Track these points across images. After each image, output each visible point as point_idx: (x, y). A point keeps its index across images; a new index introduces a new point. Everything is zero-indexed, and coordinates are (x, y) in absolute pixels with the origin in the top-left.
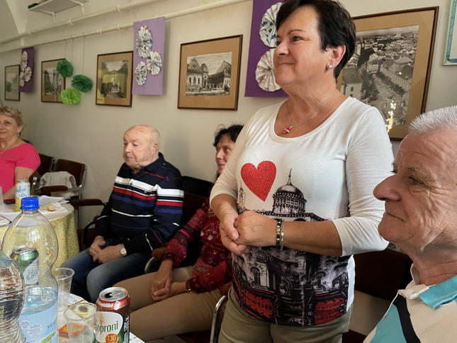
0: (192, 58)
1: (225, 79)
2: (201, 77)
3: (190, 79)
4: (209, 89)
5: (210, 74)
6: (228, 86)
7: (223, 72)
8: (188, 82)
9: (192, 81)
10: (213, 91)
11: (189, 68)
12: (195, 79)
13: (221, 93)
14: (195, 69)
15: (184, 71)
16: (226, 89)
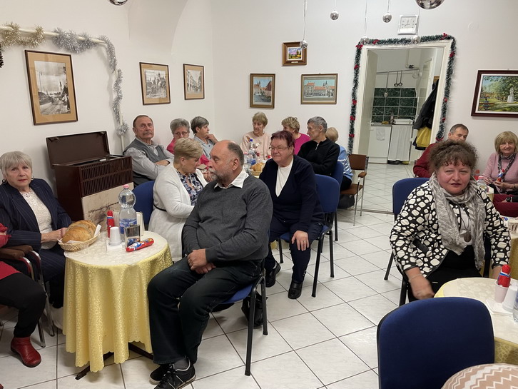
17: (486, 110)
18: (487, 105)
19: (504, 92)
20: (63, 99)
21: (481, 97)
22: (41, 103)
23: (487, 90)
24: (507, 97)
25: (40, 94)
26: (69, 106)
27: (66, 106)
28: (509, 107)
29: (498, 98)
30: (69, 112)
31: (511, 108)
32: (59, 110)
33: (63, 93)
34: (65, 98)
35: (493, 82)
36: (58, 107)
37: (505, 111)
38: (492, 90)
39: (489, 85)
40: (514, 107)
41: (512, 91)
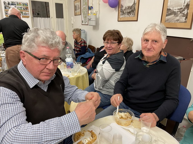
20: (183, 12)
22: (167, 15)
25: (169, 10)
26: (186, 18)
27: (185, 18)
30: (185, 22)
32: (178, 20)
33: (185, 8)
34: (185, 12)
36: (178, 18)
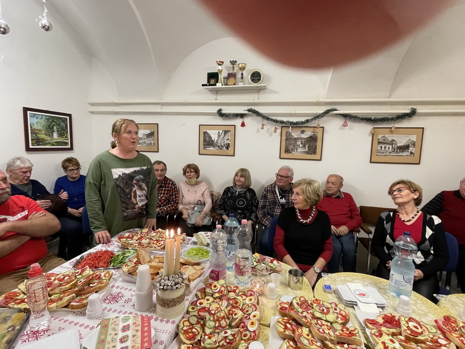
0: (383, 136)
1: (410, 148)
2: (391, 147)
3: (381, 147)
4: (397, 152)
5: (398, 145)
6: (413, 152)
7: (409, 144)
8: (379, 148)
9: (383, 148)
10: (400, 154)
11: (379, 141)
12: (385, 147)
13: (407, 155)
14: (386, 141)
15: (376, 142)
16: (411, 153)
17: (38, 145)
18: (38, 141)
19: (49, 130)
21: (31, 133)
23: (35, 127)
24: (53, 134)
28: (57, 142)
29: (46, 134)
31: (58, 143)
35: (38, 120)
37: (53, 145)
38: (40, 127)
39: (36, 122)
40: (60, 142)
41: (55, 128)
